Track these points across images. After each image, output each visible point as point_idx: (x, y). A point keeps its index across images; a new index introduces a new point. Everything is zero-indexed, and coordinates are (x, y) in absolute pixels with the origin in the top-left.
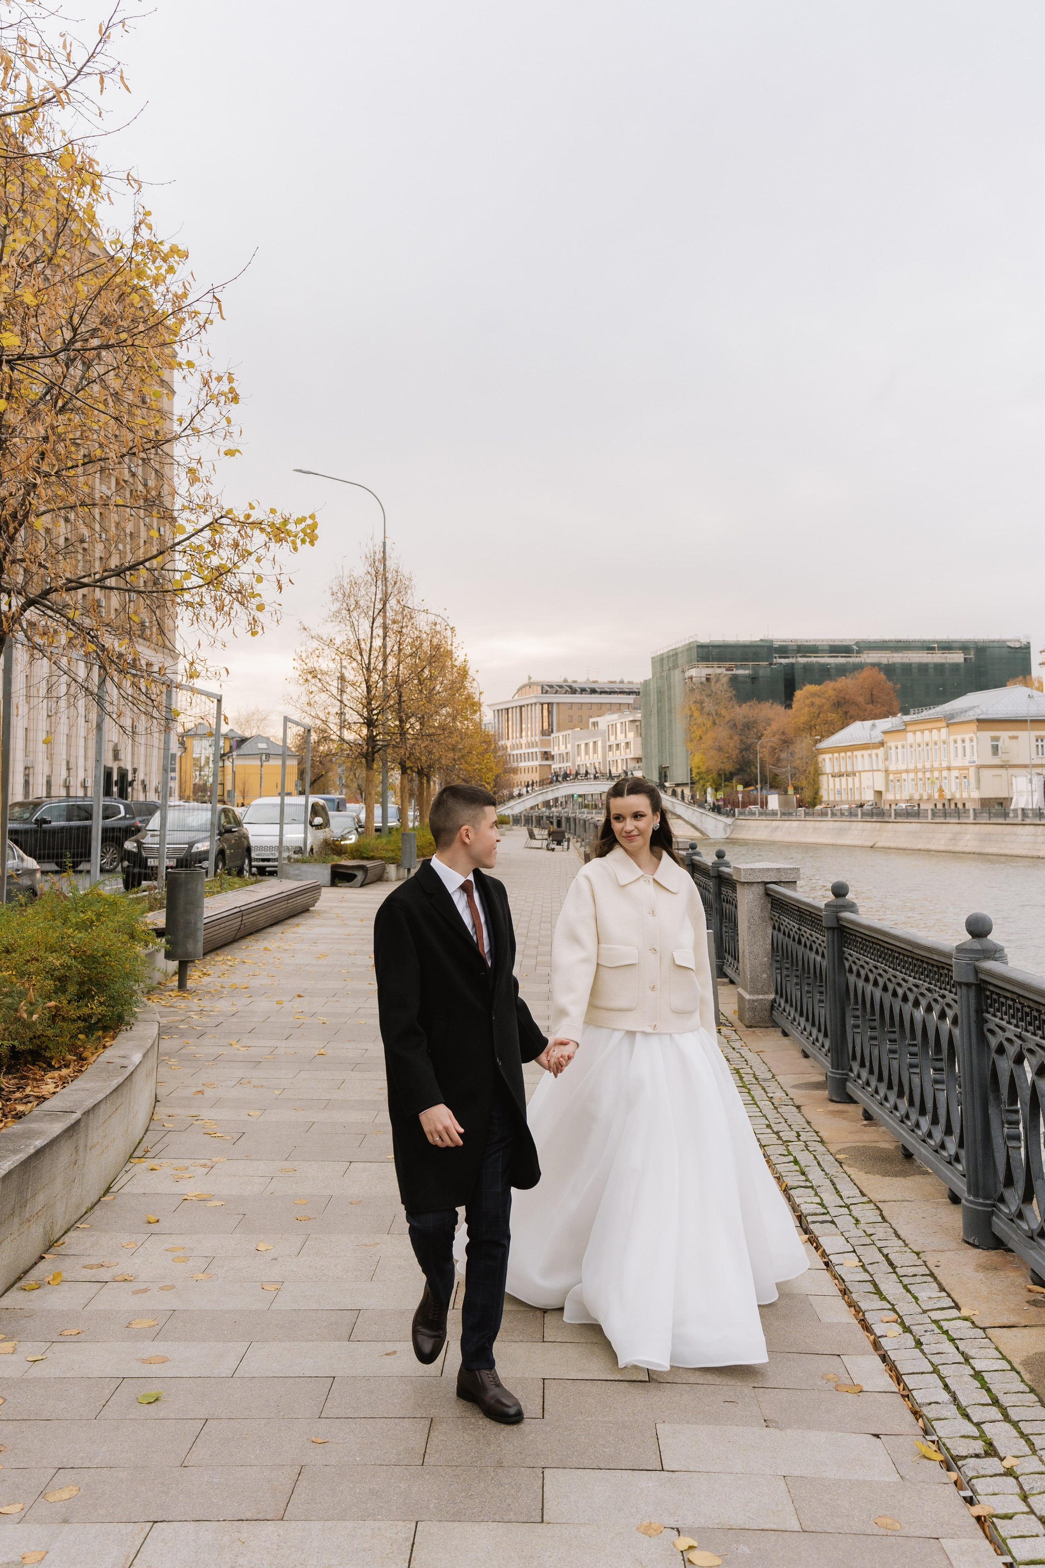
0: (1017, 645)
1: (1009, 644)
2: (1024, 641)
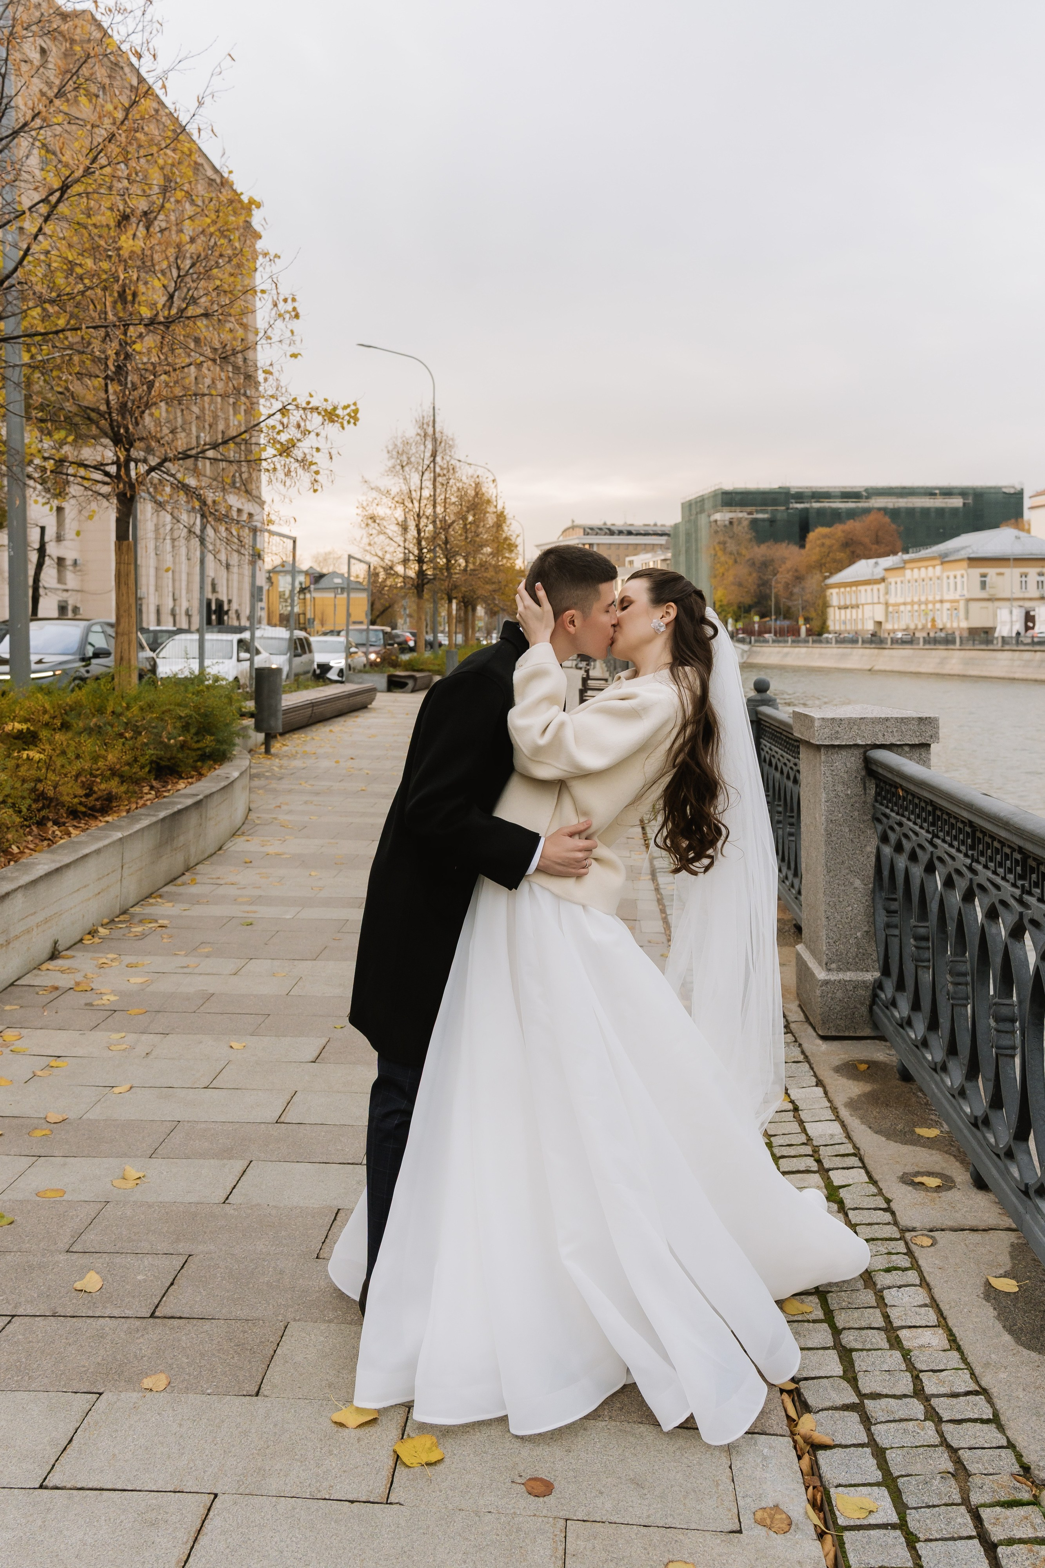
0: (1012, 491)
1: (1005, 490)
2: (1018, 488)
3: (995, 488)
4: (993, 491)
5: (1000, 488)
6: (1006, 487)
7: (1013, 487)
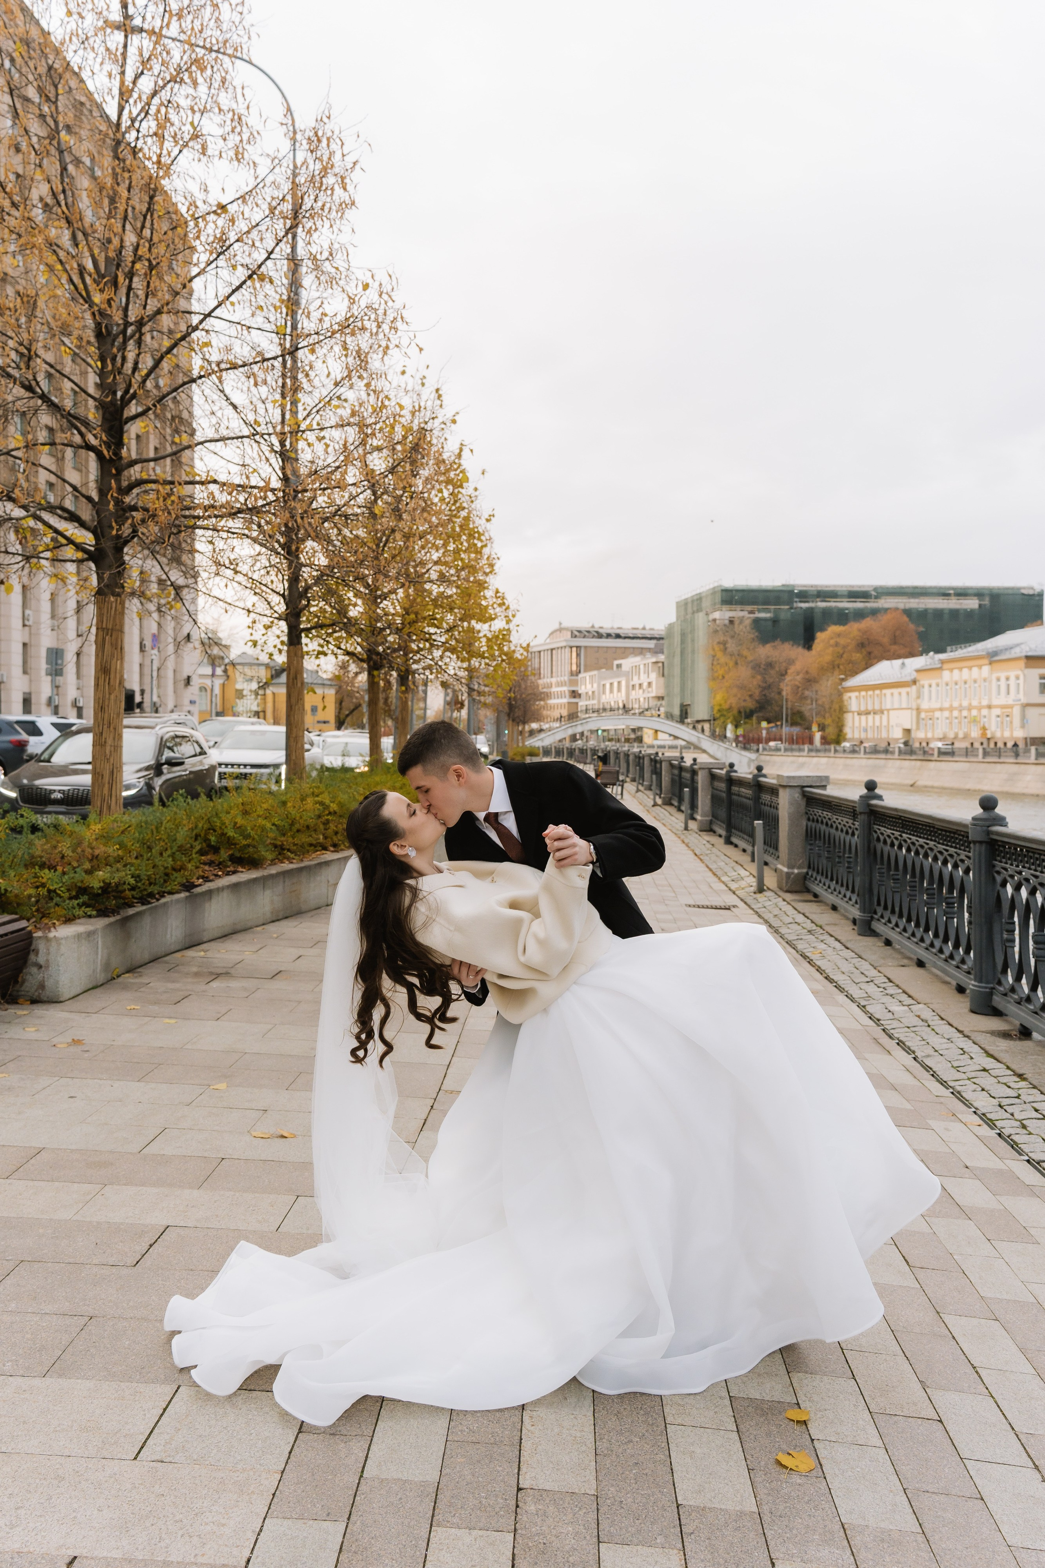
0: (1031, 592)
1: (1023, 591)
2: (1038, 589)
3: (1013, 588)
4: (1010, 592)
5: (1019, 589)
6: (1024, 588)
7: (1032, 588)
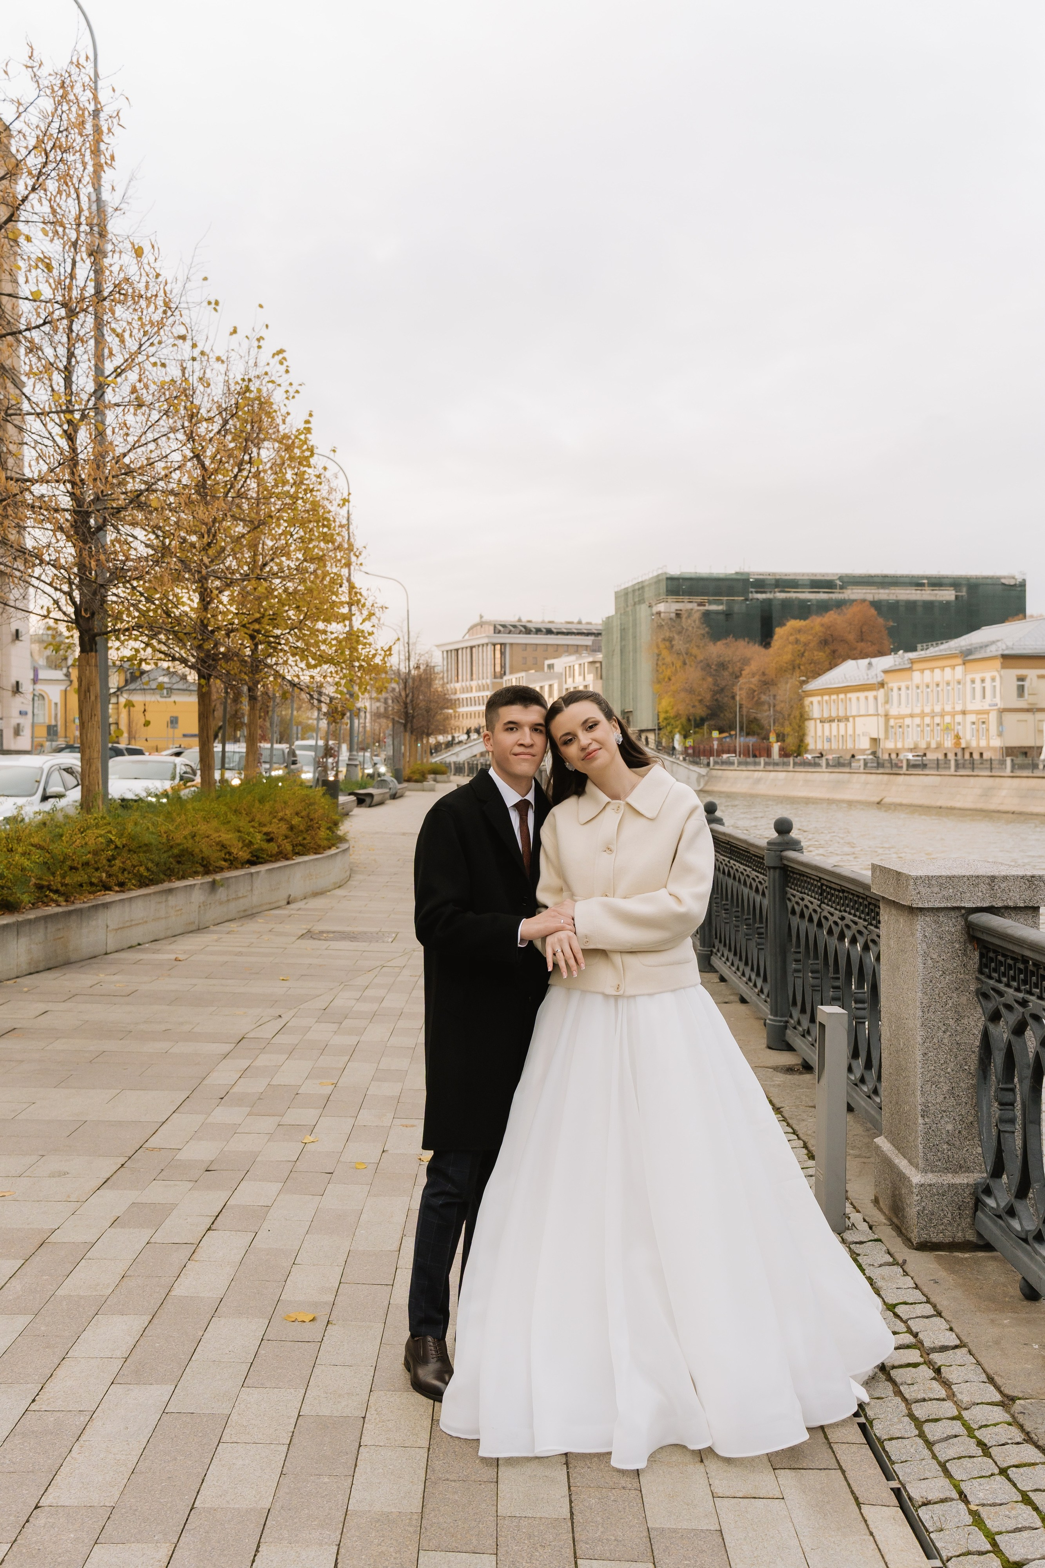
0: (1012, 582)
1: (1003, 581)
2: (1019, 579)
3: (992, 578)
4: (989, 581)
5: (999, 578)
6: (1005, 578)
7: (1013, 578)
